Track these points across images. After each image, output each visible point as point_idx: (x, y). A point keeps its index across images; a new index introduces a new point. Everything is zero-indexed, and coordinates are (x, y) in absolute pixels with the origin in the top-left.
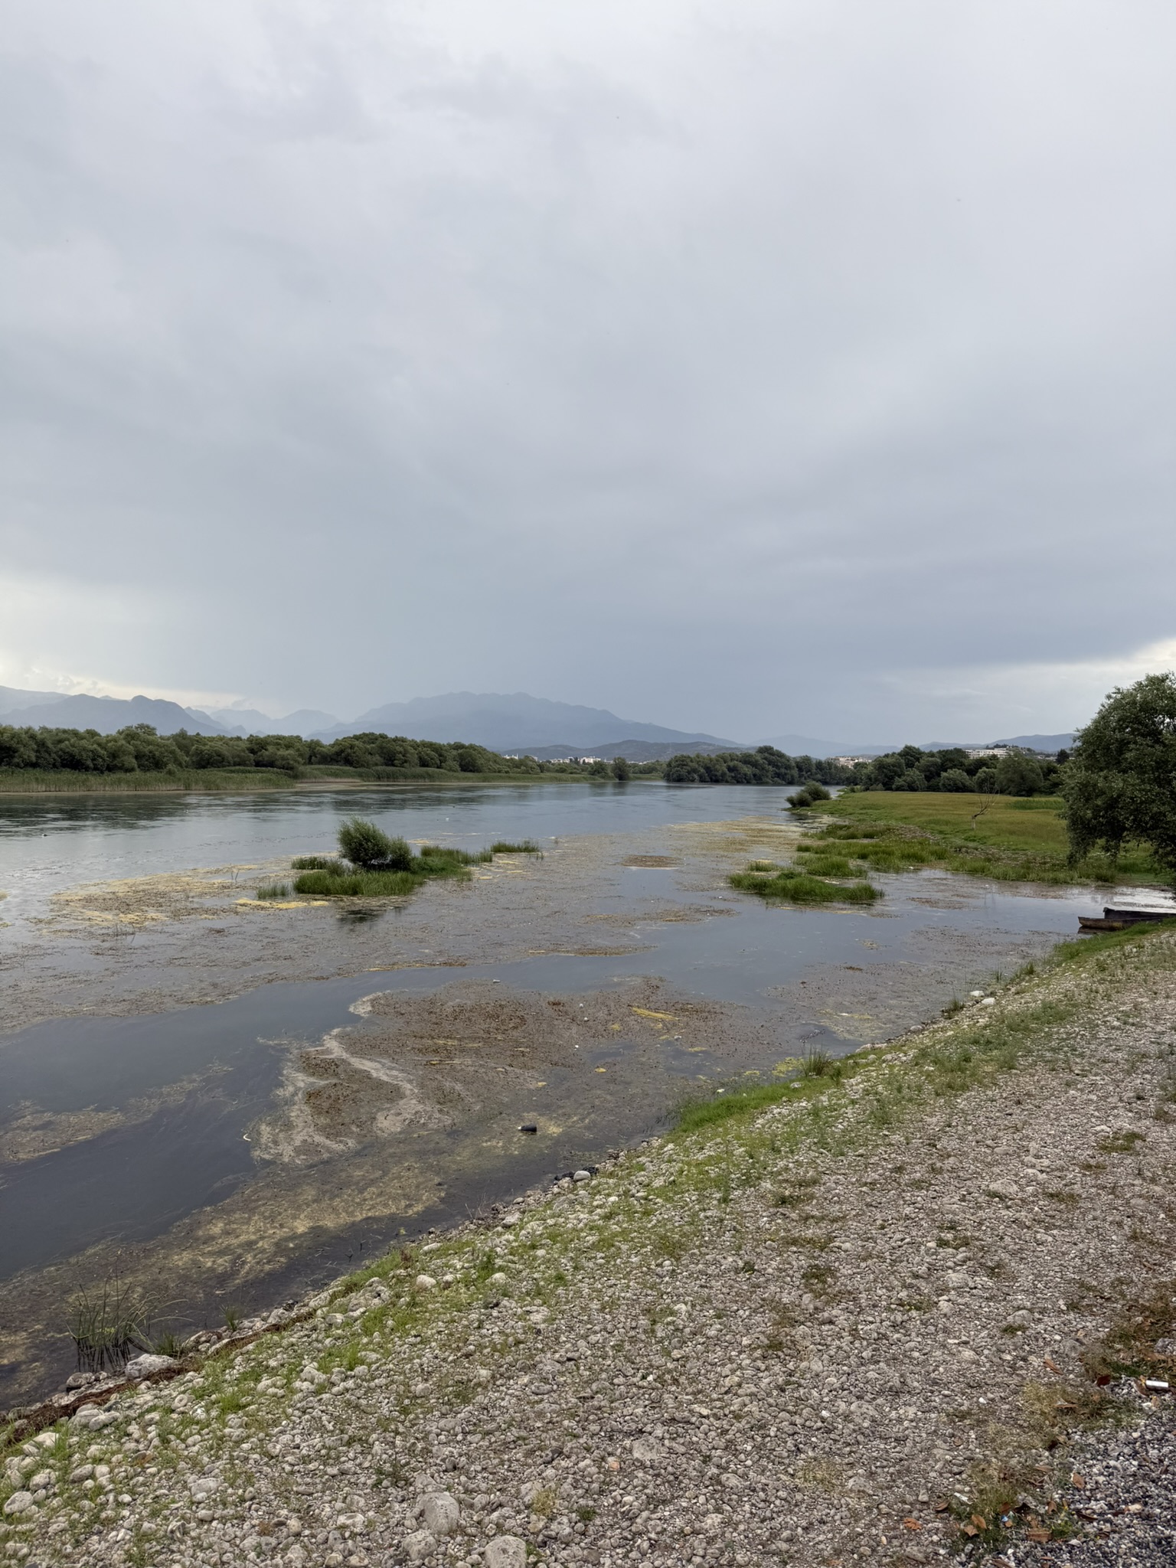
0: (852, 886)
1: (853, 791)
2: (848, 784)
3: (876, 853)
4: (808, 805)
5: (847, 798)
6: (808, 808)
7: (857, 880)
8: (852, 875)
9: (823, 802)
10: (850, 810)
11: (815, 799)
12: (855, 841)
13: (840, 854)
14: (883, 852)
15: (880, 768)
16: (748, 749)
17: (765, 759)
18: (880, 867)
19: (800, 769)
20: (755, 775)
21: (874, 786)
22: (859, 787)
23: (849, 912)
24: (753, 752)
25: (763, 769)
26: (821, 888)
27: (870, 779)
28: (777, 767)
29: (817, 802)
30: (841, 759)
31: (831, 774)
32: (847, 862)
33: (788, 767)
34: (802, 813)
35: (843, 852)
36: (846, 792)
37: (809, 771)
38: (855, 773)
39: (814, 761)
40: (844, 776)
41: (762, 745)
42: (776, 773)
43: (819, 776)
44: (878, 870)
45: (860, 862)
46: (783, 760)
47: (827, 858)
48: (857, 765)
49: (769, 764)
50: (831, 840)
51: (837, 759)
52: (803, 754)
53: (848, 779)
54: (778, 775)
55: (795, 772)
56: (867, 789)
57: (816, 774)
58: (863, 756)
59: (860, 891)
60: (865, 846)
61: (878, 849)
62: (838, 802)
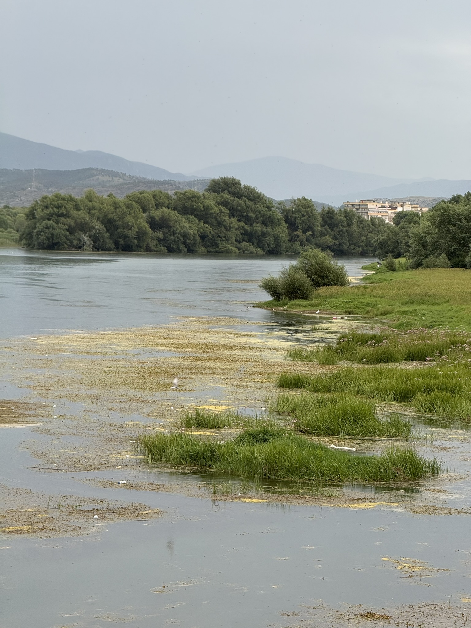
0: (378, 455)
1: (391, 268)
2: (382, 256)
3: (428, 390)
4: (304, 296)
5: (381, 281)
6: (304, 302)
7: (389, 444)
8: (381, 433)
9: (334, 289)
10: (384, 306)
11: (317, 285)
12: (389, 365)
13: (360, 392)
14: (442, 388)
15: (442, 222)
16: (190, 184)
17: (225, 204)
18: (434, 417)
19: (292, 225)
20: (203, 237)
21: (432, 258)
22: (402, 260)
23: (372, 505)
24: (199, 190)
25: (220, 224)
26: (319, 459)
27: (424, 245)
28: (248, 220)
29: (323, 290)
30: (371, 206)
31: (350, 235)
32: (371, 407)
33: (268, 221)
34: (293, 311)
35: (367, 388)
36: (379, 271)
37: (310, 228)
38: (396, 234)
39: (319, 210)
40: (375, 238)
41: (217, 176)
42: (245, 233)
43: (328, 239)
44: (430, 422)
45: (397, 407)
46: (259, 207)
47: (334, 401)
48: (400, 217)
49: (232, 215)
50: (345, 364)
51: (362, 205)
52: (297, 195)
53: (382, 244)
54: (249, 237)
55: (282, 231)
56: (418, 265)
57: (323, 234)
58: (411, 200)
59: (394, 463)
60: (408, 377)
61: (432, 382)
62: (361, 289)
